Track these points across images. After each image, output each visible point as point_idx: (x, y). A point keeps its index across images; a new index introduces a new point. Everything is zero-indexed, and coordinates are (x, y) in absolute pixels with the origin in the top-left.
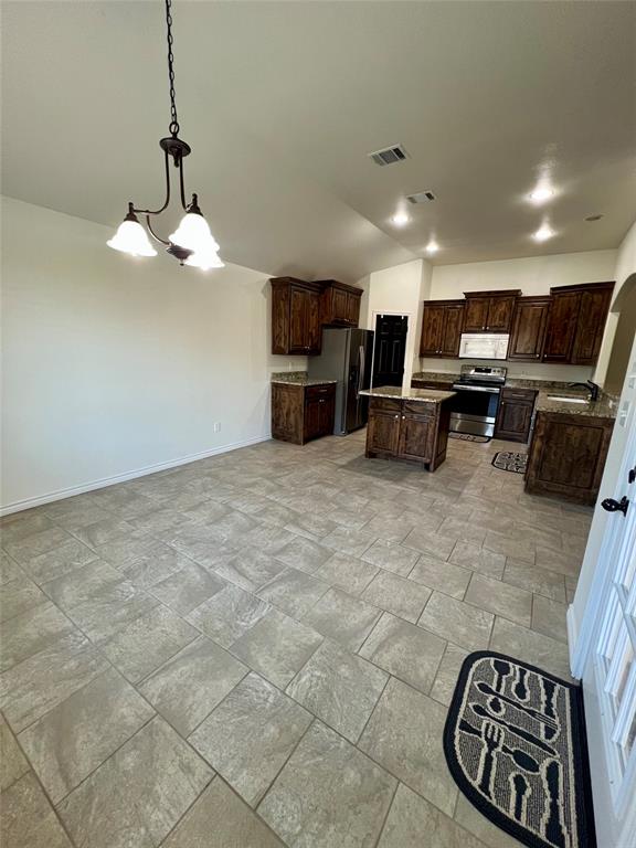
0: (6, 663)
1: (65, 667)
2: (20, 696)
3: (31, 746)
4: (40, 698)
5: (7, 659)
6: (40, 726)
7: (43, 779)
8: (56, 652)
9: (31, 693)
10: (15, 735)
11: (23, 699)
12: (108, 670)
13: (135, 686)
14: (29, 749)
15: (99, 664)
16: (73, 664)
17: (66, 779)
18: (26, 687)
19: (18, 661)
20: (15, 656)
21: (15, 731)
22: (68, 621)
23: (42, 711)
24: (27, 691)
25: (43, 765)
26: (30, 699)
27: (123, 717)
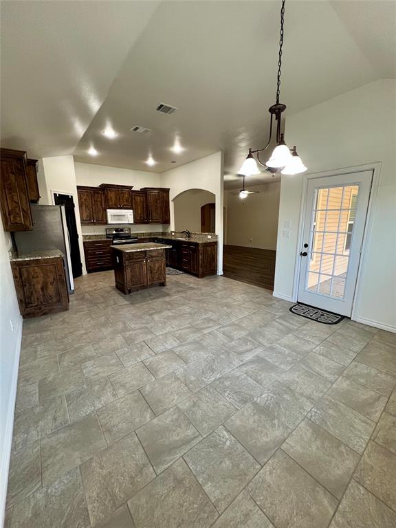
0: (344, 450)
1: (334, 415)
2: (359, 431)
3: (377, 415)
4: (356, 420)
5: (342, 452)
6: (368, 414)
7: (384, 405)
8: (326, 423)
9: (355, 426)
10: (377, 424)
11: (360, 428)
12: (329, 395)
13: (332, 384)
14: (378, 414)
15: (327, 399)
16: (331, 412)
17: (379, 398)
18: (353, 430)
19: (340, 443)
20: (338, 447)
21: (375, 424)
22: (300, 425)
23: (361, 416)
24: (355, 428)
25: (380, 406)
26: (359, 425)
27: (348, 385)
